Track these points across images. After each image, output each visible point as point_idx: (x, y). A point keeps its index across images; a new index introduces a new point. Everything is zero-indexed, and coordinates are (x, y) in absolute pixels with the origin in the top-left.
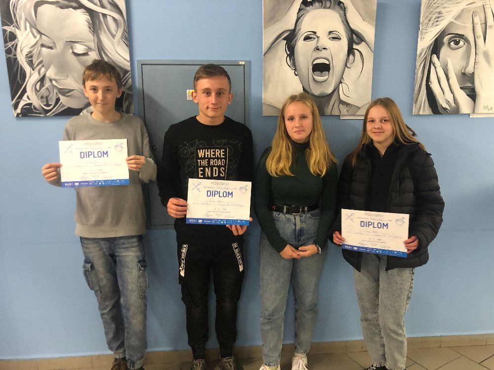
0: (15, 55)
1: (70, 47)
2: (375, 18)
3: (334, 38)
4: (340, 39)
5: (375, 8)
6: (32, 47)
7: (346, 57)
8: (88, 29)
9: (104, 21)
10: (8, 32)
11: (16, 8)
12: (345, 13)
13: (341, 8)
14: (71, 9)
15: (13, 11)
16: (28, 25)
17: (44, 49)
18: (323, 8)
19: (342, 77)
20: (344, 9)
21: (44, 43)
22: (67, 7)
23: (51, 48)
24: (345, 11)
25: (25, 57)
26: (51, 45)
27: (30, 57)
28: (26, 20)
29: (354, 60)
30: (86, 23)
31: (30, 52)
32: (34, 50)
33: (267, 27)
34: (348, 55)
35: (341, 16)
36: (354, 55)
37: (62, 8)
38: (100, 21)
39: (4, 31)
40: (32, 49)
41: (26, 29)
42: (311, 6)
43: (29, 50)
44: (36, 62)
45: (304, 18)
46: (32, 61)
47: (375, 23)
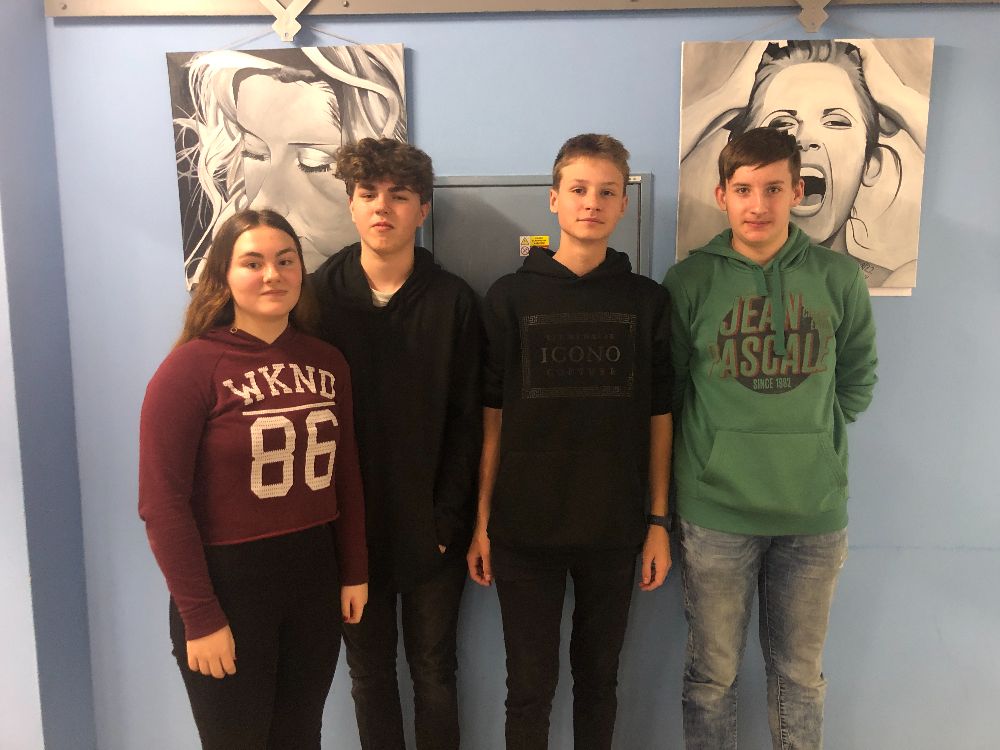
0: (195, 173)
1: (295, 154)
2: (929, 79)
3: (835, 123)
4: (849, 125)
5: (930, 57)
6: (226, 157)
7: (861, 164)
8: (331, 119)
9: (362, 102)
10: (184, 129)
11: (201, 83)
12: (861, 70)
13: (853, 59)
14: (301, 82)
15: (195, 89)
16: (221, 115)
17: (248, 160)
18: (814, 61)
19: (852, 206)
20: (860, 61)
21: (249, 148)
22: (295, 79)
23: (261, 158)
24: (861, 65)
25: (212, 175)
26: (261, 152)
27: (221, 176)
28: (218, 105)
29: (880, 170)
30: (328, 109)
31: (223, 166)
32: (229, 162)
33: (691, 104)
34: (867, 159)
35: (851, 76)
36: (880, 159)
37: (284, 80)
38: (354, 103)
39: (177, 128)
40: (227, 160)
41: (217, 123)
42: (786, 58)
43: (220, 163)
44: (231, 185)
45: (770, 82)
46: (224, 183)
47: (928, 91)
